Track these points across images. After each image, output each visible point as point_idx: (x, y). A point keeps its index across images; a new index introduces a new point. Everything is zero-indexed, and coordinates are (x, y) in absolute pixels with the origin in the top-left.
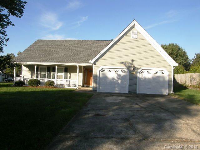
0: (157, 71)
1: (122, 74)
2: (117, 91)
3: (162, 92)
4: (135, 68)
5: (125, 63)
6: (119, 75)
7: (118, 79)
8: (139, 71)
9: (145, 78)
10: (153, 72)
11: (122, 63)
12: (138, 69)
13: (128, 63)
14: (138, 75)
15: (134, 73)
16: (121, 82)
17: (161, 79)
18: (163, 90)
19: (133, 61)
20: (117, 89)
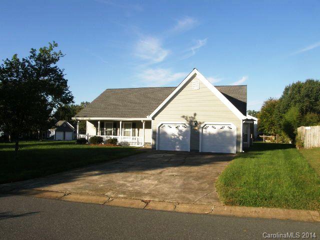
0: (223, 126)
1: (184, 130)
2: (178, 148)
3: (230, 151)
4: (196, 124)
5: (187, 117)
6: (180, 131)
7: (180, 135)
8: (202, 126)
9: (210, 134)
10: (218, 127)
11: (183, 117)
12: (200, 123)
13: (190, 117)
14: (200, 130)
15: (196, 128)
16: (182, 139)
17: (228, 135)
18: (231, 148)
19: (195, 115)
20: (178, 147)
